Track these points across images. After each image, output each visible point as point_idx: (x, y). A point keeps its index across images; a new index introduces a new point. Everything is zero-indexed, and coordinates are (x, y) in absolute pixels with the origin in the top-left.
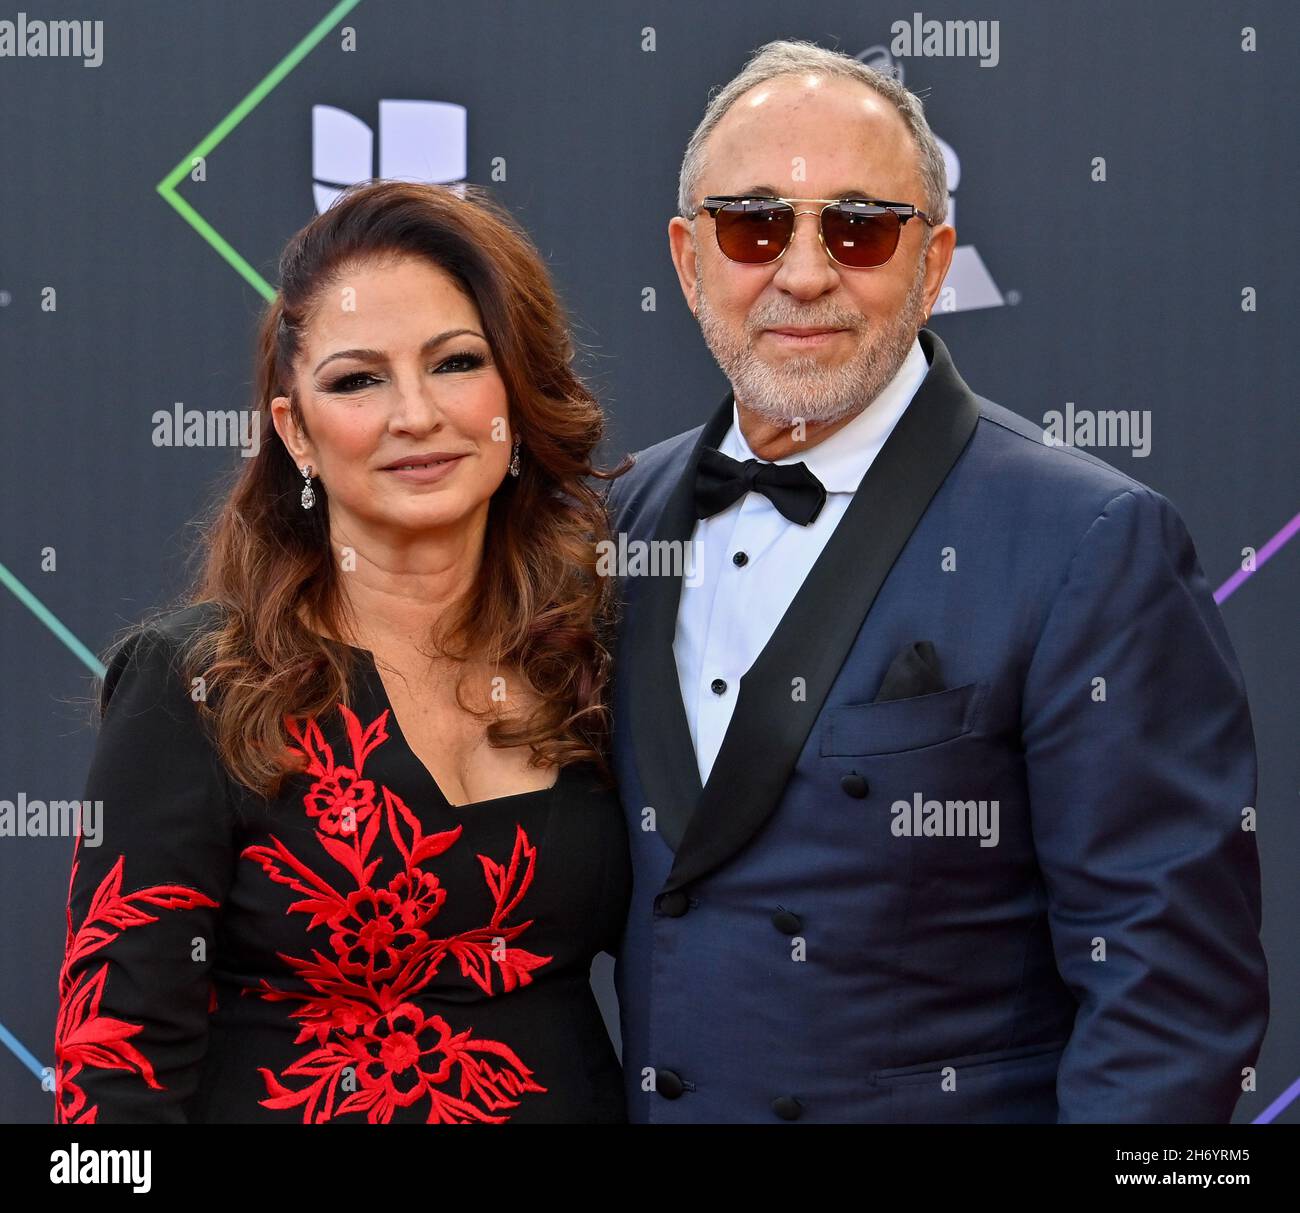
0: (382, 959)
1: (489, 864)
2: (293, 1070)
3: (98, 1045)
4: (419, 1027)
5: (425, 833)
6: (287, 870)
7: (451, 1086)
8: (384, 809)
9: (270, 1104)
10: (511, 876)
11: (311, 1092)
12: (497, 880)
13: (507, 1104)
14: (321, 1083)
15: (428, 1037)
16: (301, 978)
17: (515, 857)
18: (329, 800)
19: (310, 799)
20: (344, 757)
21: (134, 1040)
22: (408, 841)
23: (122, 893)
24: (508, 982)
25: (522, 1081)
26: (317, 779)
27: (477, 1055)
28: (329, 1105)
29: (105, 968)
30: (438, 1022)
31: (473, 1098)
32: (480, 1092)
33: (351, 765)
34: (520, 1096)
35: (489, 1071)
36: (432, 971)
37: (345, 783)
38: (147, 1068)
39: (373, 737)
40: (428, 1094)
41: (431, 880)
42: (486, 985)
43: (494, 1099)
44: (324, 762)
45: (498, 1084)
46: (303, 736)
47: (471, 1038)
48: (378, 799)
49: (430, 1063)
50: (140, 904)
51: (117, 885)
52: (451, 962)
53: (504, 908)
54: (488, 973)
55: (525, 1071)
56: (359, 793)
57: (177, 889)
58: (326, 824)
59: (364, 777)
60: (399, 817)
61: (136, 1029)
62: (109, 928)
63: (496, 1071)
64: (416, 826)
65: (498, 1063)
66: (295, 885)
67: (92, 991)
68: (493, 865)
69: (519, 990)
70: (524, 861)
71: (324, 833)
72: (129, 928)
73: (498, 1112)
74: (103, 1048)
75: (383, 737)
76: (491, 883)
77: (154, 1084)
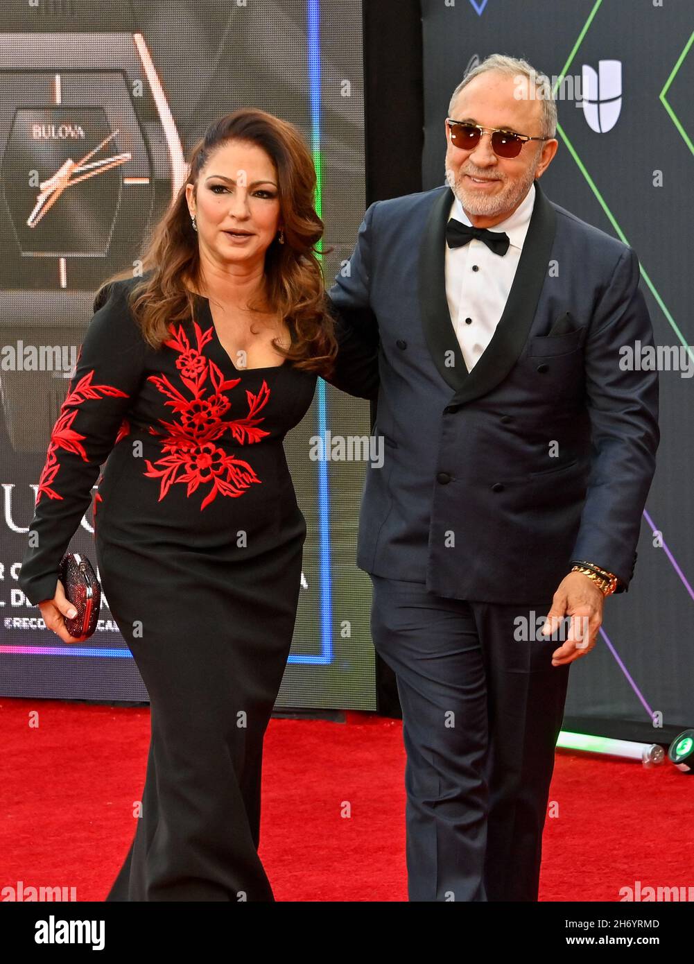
0: (201, 428)
1: (249, 394)
2: (159, 462)
3: (67, 440)
4: (213, 452)
5: (225, 380)
6: (166, 388)
7: (223, 477)
8: (209, 368)
9: (147, 475)
10: (258, 400)
11: (166, 472)
12: (252, 401)
13: (245, 486)
14: (170, 469)
15: (216, 457)
16: (167, 430)
17: (261, 393)
18: (186, 363)
19: (178, 362)
20: (193, 345)
21: (81, 442)
22: (218, 382)
23: (90, 384)
24: (250, 441)
25: (252, 478)
26: (182, 354)
27: (235, 466)
28: (173, 478)
29: (77, 411)
30: (221, 451)
31: (232, 482)
32: (235, 480)
33: (197, 349)
34: (250, 484)
35: (239, 472)
36: (221, 434)
37: (193, 356)
38: (83, 454)
39: (206, 338)
40: (214, 479)
41: (225, 399)
42: (241, 441)
43: (240, 483)
44: (185, 346)
45: (242, 478)
46: (177, 334)
47: (234, 459)
48: (207, 364)
49: (216, 467)
50: (96, 390)
51: (89, 381)
52: (229, 431)
53: (254, 411)
54: (243, 436)
55: (253, 474)
56: (199, 361)
57: (112, 388)
58: (184, 372)
59: (202, 355)
60: (215, 372)
61: (83, 438)
62: (82, 397)
63: (242, 473)
64: (221, 376)
65: (243, 470)
66: (169, 394)
67: (69, 419)
68: (252, 395)
69: (255, 444)
70: (264, 395)
71: (184, 376)
72: (90, 399)
73: (241, 489)
74: (67, 442)
75: (209, 339)
76: (249, 402)
77: (86, 460)
